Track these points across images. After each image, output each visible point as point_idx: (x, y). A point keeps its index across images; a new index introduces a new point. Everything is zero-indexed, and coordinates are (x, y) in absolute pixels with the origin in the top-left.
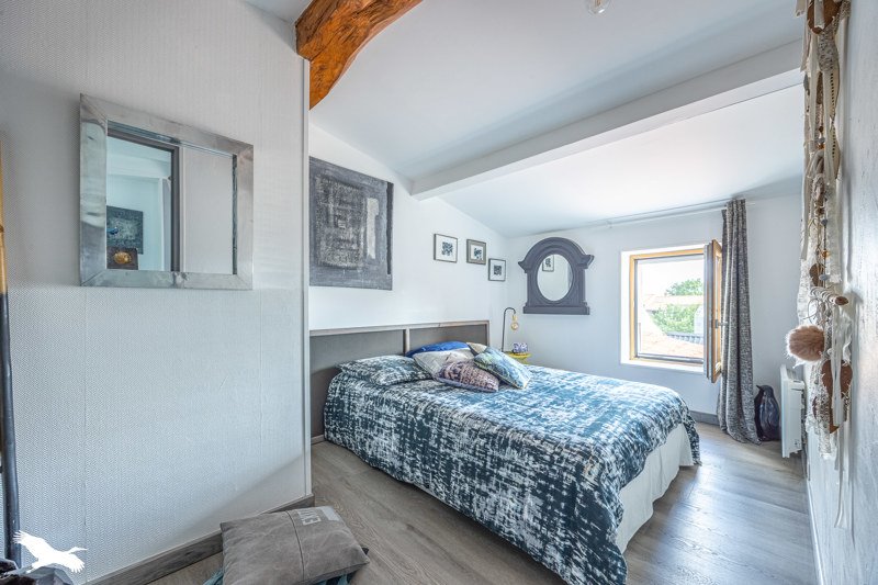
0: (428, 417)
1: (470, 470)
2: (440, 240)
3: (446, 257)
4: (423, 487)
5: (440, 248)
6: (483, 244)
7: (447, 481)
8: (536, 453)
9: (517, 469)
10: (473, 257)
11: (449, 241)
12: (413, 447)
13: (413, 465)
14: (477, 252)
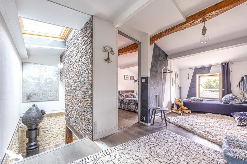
0: (124, 100)
1: (128, 104)
2: (125, 76)
3: (126, 79)
4: (123, 109)
5: (125, 77)
6: (133, 76)
7: (126, 106)
8: (135, 101)
9: (133, 103)
10: (131, 79)
11: (127, 76)
12: (122, 103)
13: (122, 106)
14: (132, 78)
